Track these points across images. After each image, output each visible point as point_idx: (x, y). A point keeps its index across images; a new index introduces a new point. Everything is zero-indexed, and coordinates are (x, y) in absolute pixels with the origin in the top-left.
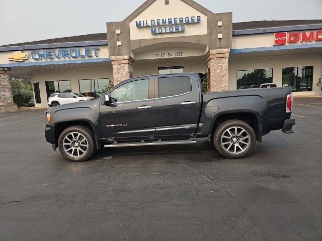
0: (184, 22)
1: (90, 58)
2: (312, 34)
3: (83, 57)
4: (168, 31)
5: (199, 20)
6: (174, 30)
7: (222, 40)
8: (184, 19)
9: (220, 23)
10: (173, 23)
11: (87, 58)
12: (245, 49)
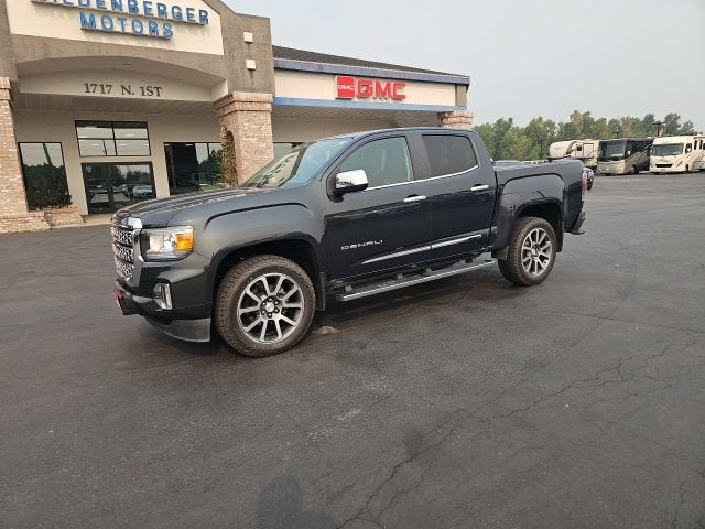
0: (170, 16)
2: (388, 86)
4: (129, 29)
5: (204, 19)
6: (146, 31)
7: (255, 73)
8: (169, 10)
9: (248, 37)
10: (141, 12)
12: (292, 99)
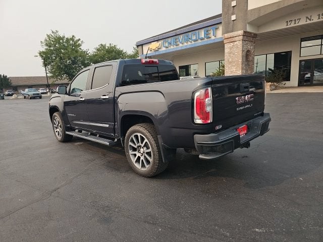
1: (208, 39)
3: (202, 39)
11: (206, 39)
